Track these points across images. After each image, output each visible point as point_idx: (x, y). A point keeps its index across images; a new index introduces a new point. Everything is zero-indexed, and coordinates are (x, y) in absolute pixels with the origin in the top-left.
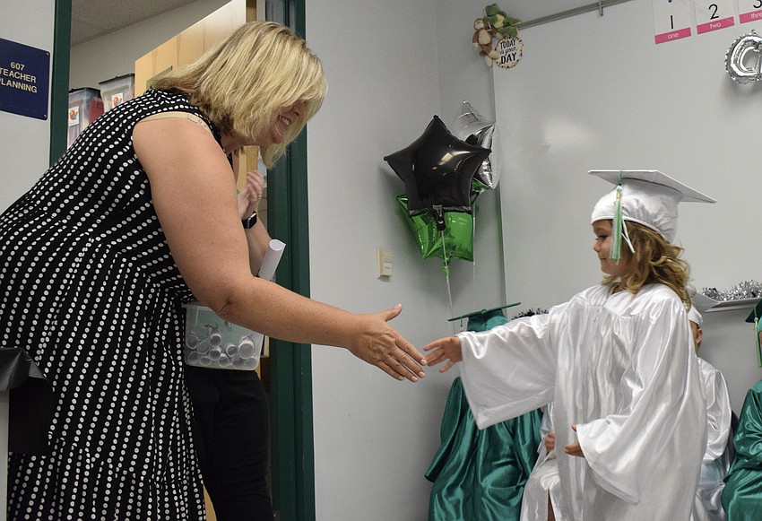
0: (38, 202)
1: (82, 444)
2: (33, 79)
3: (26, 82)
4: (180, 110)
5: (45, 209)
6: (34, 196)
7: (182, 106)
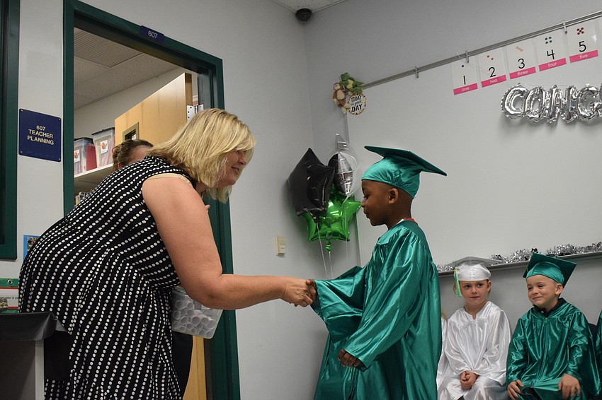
0: (75, 223)
1: (98, 383)
2: (51, 136)
3: (46, 138)
4: (173, 172)
5: (79, 228)
6: (71, 219)
7: (174, 170)
